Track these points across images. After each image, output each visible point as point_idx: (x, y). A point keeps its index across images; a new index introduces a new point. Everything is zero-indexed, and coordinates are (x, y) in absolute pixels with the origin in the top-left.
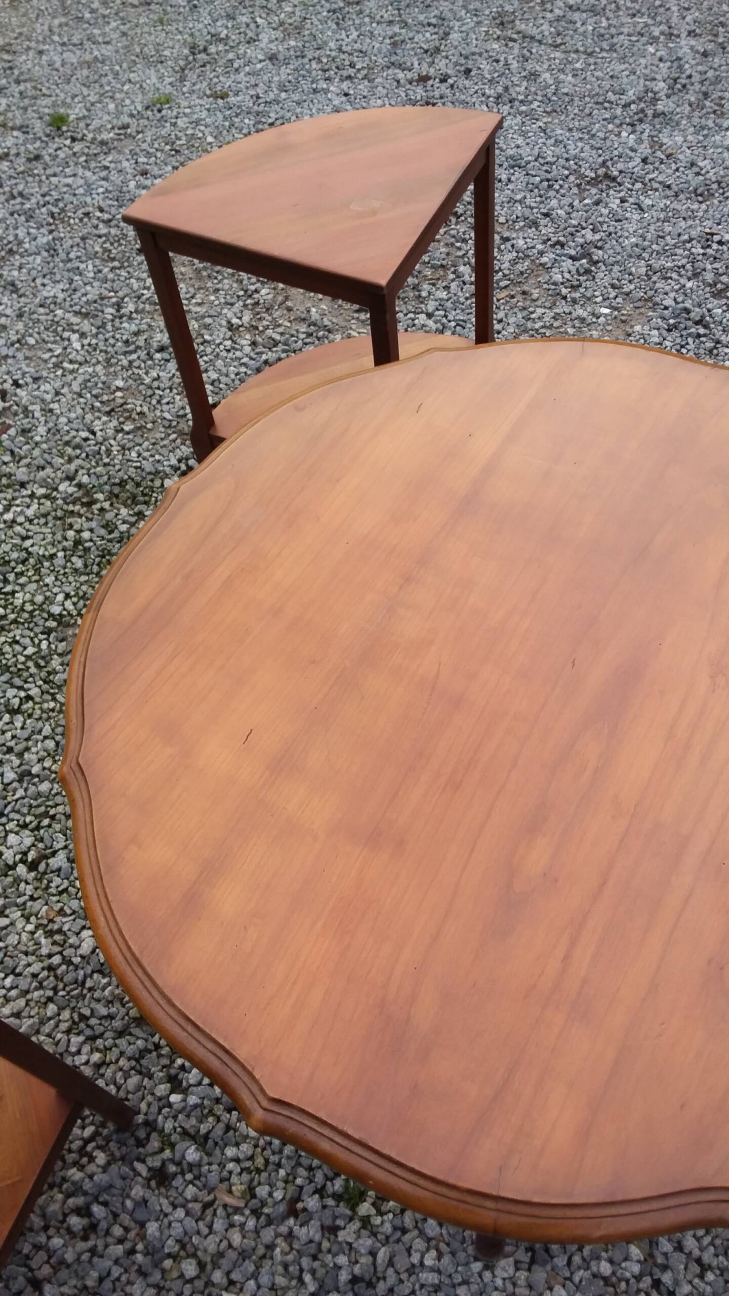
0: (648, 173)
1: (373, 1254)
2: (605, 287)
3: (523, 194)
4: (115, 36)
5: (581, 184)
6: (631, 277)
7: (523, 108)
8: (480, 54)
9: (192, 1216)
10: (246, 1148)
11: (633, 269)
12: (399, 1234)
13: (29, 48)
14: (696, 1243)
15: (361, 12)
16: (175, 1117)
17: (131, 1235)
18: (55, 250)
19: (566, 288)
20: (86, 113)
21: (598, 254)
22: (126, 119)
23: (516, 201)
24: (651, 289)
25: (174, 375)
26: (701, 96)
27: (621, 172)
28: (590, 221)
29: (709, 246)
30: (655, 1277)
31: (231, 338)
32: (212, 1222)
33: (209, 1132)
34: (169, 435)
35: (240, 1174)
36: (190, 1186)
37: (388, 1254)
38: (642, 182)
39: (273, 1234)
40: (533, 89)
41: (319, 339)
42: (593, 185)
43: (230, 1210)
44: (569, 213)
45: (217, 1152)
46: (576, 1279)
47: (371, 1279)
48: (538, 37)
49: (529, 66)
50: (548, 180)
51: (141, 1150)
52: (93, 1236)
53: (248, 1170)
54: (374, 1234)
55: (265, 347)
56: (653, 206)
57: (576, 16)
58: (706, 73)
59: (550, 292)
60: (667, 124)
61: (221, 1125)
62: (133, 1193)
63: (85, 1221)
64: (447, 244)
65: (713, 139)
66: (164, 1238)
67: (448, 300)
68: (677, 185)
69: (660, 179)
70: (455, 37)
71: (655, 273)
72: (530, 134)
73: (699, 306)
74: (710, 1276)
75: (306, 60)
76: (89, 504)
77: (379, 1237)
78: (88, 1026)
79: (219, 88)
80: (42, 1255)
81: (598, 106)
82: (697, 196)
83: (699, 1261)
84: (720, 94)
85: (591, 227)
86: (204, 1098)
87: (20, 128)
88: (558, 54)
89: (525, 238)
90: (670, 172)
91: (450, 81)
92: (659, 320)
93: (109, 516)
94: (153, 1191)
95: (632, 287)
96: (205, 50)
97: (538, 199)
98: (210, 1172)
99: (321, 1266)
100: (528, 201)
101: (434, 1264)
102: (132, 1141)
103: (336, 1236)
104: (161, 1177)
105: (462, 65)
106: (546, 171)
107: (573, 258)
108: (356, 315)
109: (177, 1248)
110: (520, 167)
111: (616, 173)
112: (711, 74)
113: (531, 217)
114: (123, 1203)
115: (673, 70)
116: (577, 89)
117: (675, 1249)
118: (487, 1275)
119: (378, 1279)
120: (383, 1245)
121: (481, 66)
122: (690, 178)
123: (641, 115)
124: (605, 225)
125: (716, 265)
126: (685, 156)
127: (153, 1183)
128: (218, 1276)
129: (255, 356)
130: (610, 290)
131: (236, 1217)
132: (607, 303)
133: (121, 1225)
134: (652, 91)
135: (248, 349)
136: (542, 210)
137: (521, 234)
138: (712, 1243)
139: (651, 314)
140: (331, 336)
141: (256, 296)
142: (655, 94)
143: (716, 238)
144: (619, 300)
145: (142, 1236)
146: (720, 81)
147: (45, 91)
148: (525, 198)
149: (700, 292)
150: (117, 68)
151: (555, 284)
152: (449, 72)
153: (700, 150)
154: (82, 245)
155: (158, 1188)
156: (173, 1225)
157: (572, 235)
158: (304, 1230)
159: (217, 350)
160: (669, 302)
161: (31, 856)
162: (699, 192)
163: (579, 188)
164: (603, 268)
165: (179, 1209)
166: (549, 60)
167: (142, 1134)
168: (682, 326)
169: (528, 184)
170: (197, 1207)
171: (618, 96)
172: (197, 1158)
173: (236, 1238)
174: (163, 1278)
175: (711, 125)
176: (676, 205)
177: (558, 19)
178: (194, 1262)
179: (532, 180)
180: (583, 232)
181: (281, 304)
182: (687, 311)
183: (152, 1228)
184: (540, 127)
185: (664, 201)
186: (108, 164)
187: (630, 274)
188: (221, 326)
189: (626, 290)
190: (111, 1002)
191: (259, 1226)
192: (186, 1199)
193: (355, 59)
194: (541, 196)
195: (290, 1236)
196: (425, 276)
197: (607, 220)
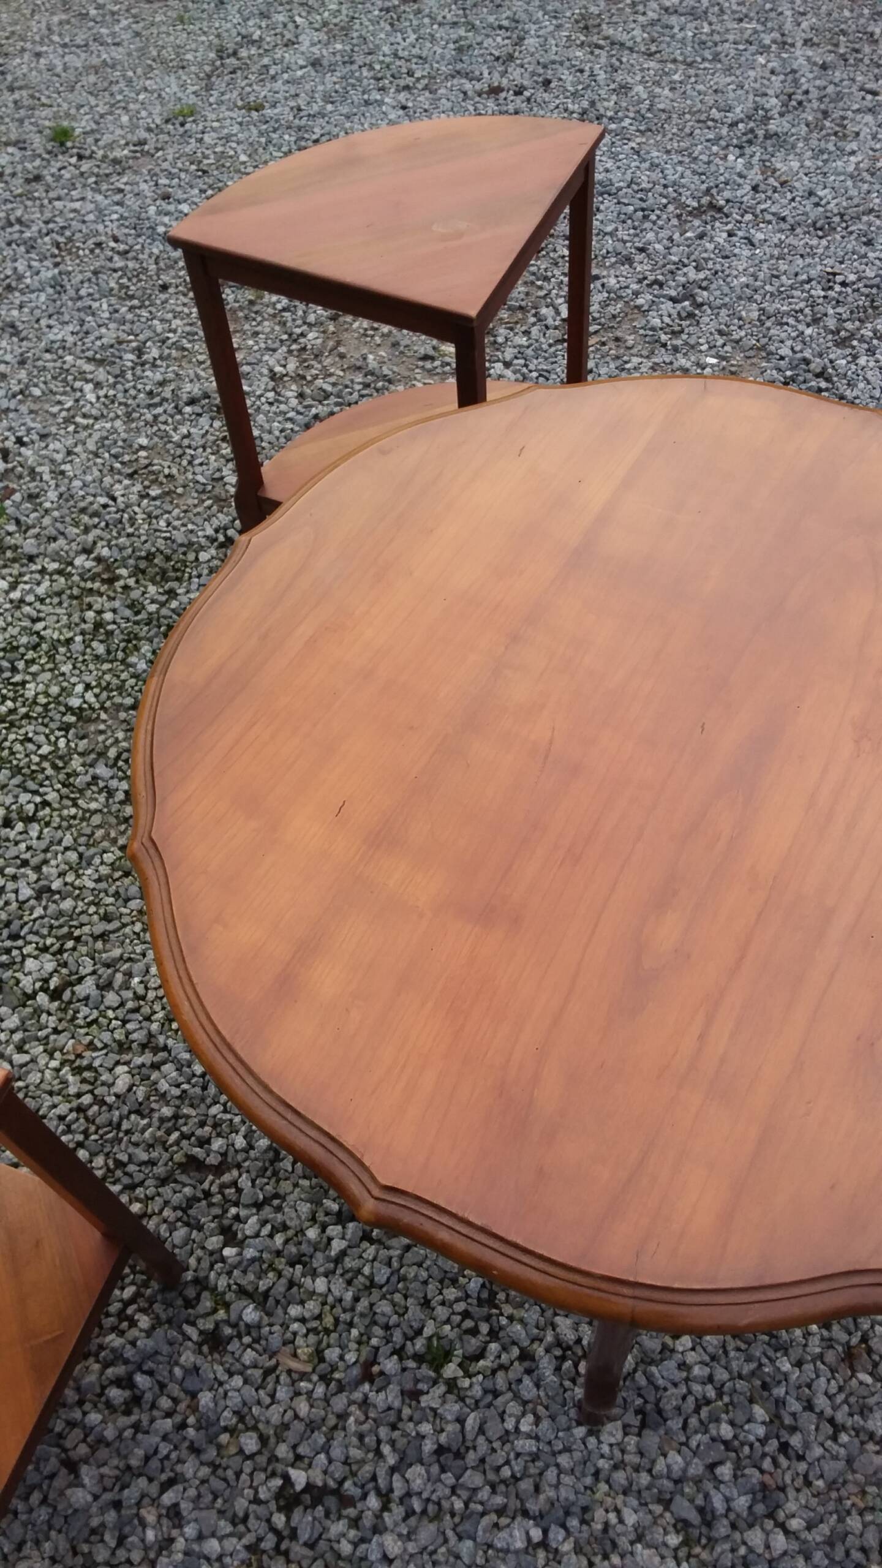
0: (759, 203)
1: (461, 1421)
2: (711, 333)
3: (614, 226)
4: (126, 36)
5: (681, 215)
6: (741, 323)
7: (613, 126)
8: (561, 63)
9: (252, 1385)
10: (312, 1306)
11: (744, 313)
12: (489, 1397)
13: (23, 50)
14: (829, 1402)
15: (419, 11)
16: (229, 1274)
17: (182, 1407)
18: (62, 286)
19: (666, 333)
20: (94, 127)
21: (703, 296)
22: (143, 134)
23: (606, 234)
24: (764, 337)
25: (207, 432)
26: (820, 116)
27: (728, 201)
28: (693, 257)
29: (831, 288)
30: (782, 1440)
31: (274, 389)
32: (275, 1390)
33: (270, 1289)
34: (203, 501)
35: (306, 1336)
36: (249, 1350)
37: (478, 1421)
38: (753, 213)
39: (345, 1401)
40: (624, 104)
41: (377, 390)
42: (695, 216)
43: (295, 1376)
44: (668, 248)
45: (279, 1311)
46: (693, 1443)
47: (459, 1450)
48: (630, 44)
49: (619, 77)
50: (643, 210)
51: (190, 1311)
52: (136, 1410)
53: (315, 1331)
54: (462, 1399)
55: (314, 400)
56: (765, 241)
57: (673, 20)
58: (825, 88)
59: (647, 339)
60: (781, 146)
61: (283, 1281)
62: (183, 1359)
63: (127, 1393)
64: (526, 283)
65: (834, 164)
66: (219, 1410)
67: (528, 347)
68: (793, 217)
69: (773, 209)
70: (531, 42)
71: (769, 318)
72: (621, 157)
73: (820, 355)
74: (844, 1438)
75: (355, 67)
76: (111, 581)
77: (468, 1401)
78: (126, 1174)
79: (252, 98)
80: (77, 1433)
81: (700, 125)
82: (816, 229)
83: (831, 1421)
84: (841, 113)
85: (694, 264)
86: (262, 1251)
87: (15, 144)
88: (652, 64)
89: (617, 276)
90: (784, 201)
91: (527, 94)
92: (774, 372)
93: (135, 594)
94: (206, 1357)
95: (743, 333)
96: (235, 54)
97: (632, 231)
98: (271, 1333)
99: (402, 1436)
100: (619, 233)
101: (532, 1430)
102: (180, 1302)
103: (419, 1402)
104: (214, 1342)
105: (540, 75)
106: (641, 199)
107: (674, 300)
108: (421, 363)
109: (234, 1420)
110: (610, 195)
111: (722, 203)
112: (831, 89)
113: (624, 253)
114: (170, 1372)
115: (786, 84)
116: (676, 105)
117: (805, 1409)
118: (592, 1441)
119: (468, 1449)
120: (473, 1411)
121: (563, 77)
122: (808, 209)
123: (750, 136)
124: (711, 262)
125: (839, 310)
126: (802, 184)
127: (205, 1349)
128: (282, 1450)
129: (302, 410)
130: (717, 337)
131: (302, 1384)
132: (713, 352)
133: (169, 1396)
134: (763, 109)
135: (294, 402)
136: (637, 244)
137: (612, 272)
138: (846, 1401)
139: (764, 364)
140: (392, 387)
141: (302, 340)
142: (767, 111)
143: (839, 279)
144: (728, 348)
145: (194, 1409)
146: (842, 99)
147: (44, 100)
148: (616, 230)
149: (821, 340)
150: (130, 74)
151: (653, 329)
152: (525, 83)
153: (819, 177)
154: (94, 280)
155: (211, 1353)
156: (230, 1394)
157: (672, 273)
158: (382, 1395)
159: (258, 403)
160: (785, 351)
161: (54, 983)
162: (818, 225)
163: (679, 220)
164: (709, 311)
165: (236, 1377)
166: (642, 70)
167: (191, 1292)
168: (801, 378)
169: (619, 214)
170: (257, 1374)
171: (722, 114)
172: (257, 1319)
173: (303, 1407)
174: (218, 1455)
175: (831, 147)
176: (791, 240)
177: (653, 23)
178: (254, 1435)
179: (625, 209)
180: (685, 270)
181: (331, 351)
182: (807, 362)
183: (205, 1399)
184: (633, 148)
185: (778, 235)
186: (122, 187)
187: (740, 319)
188: (261, 374)
189: (735, 336)
190: (152, 1146)
191: (329, 1394)
192: (244, 1365)
193: (414, 66)
194: (635, 228)
195: (365, 1403)
196: (501, 319)
197: (712, 256)
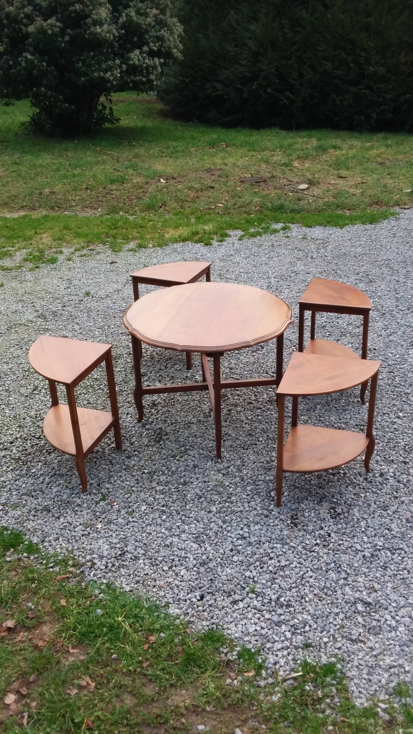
4: (103, 277)
18: (89, 317)
20: (96, 292)
22: (108, 293)
57: (242, 274)
87: (76, 295)
147: (82, 288)
150: (104, 284)
173: (147, 464)
